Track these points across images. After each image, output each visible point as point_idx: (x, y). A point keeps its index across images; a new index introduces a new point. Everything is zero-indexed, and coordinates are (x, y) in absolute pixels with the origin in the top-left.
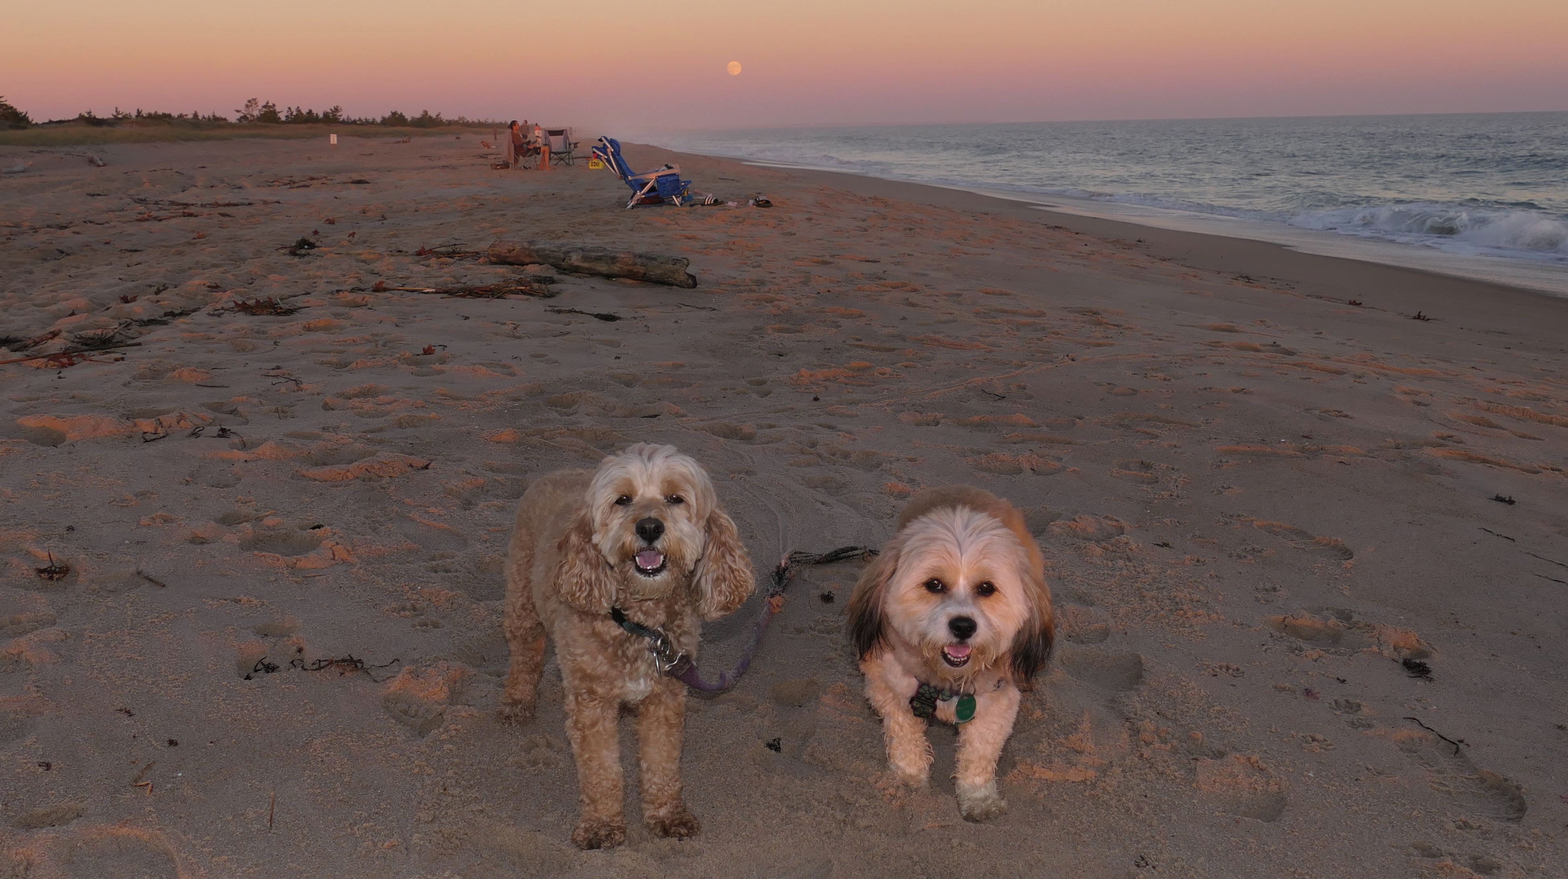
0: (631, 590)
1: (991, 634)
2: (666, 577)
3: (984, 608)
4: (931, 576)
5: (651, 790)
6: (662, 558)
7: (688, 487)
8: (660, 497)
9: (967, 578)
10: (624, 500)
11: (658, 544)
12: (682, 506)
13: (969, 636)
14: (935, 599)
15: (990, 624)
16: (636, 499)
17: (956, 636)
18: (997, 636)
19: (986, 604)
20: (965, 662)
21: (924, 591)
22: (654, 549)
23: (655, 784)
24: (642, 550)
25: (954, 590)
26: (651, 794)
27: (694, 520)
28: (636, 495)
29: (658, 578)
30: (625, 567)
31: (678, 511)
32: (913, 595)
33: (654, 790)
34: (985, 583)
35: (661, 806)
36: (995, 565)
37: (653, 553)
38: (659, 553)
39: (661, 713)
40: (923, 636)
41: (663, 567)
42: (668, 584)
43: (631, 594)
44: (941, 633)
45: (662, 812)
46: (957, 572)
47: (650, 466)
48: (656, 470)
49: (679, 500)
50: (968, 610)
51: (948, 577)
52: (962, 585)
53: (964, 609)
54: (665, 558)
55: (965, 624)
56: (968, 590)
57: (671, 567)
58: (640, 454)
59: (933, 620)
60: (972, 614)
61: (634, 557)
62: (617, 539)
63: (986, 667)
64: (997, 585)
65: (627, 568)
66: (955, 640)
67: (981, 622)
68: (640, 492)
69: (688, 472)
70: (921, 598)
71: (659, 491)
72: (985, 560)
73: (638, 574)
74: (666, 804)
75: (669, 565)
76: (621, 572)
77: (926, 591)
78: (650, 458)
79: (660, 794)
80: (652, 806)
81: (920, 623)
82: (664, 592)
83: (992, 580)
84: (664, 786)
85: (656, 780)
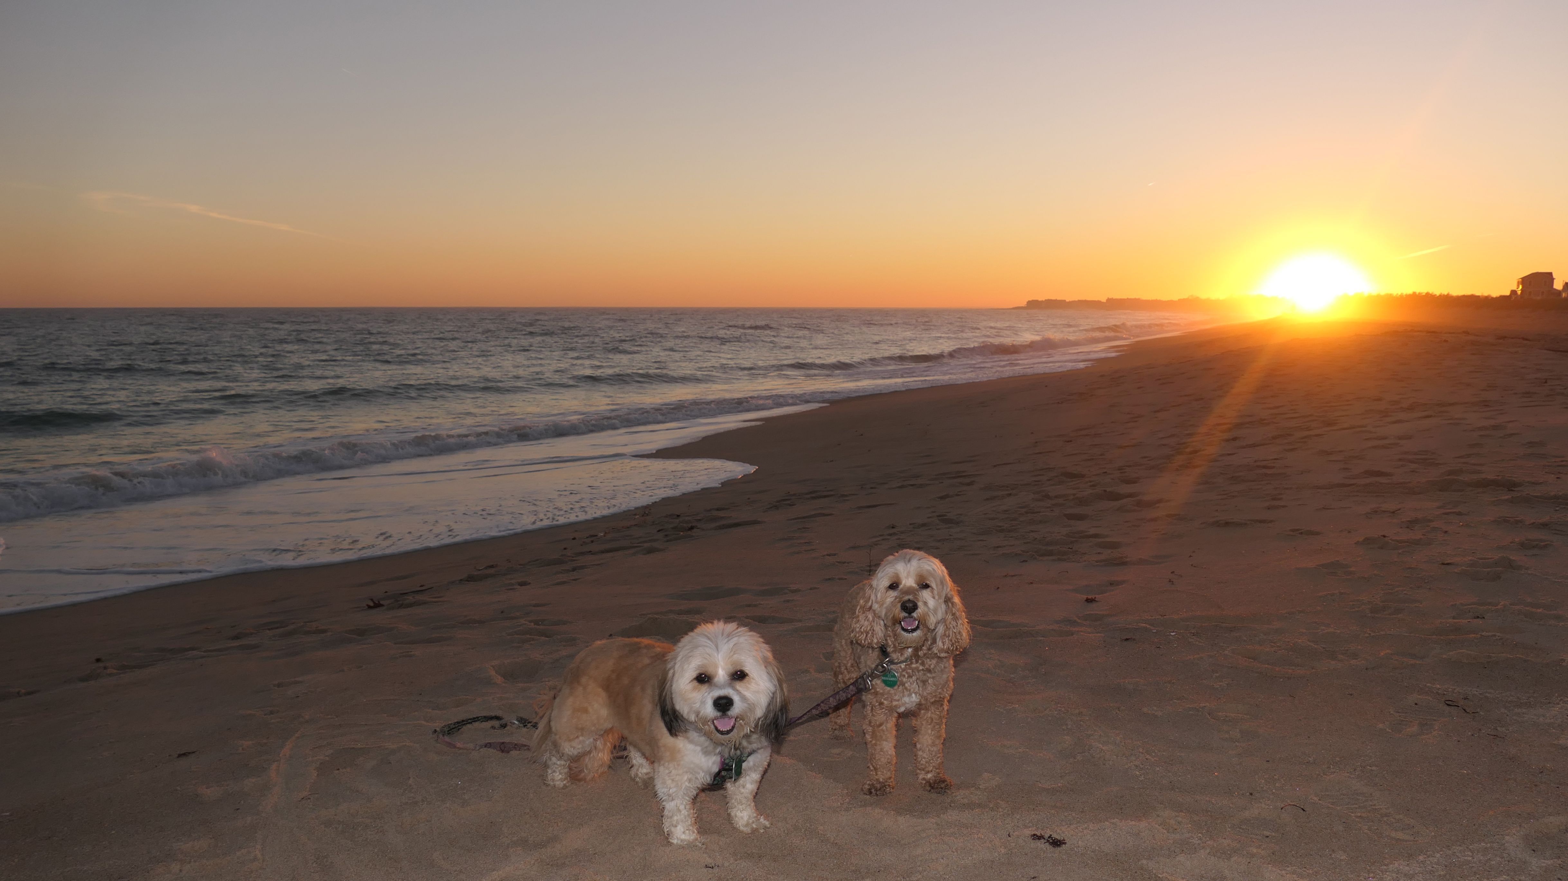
0: (899, 641)
1: (746, 705)
2: (919, 634)
3: (738, 687)
4: (697, 672)
5: (922, 762)
6: (917, 622)
7: (932, 579)
8: (914, 585)
9: (723, 669)
10: (893, 586)
11: (915, 615)
12: (929, 590)
13: (729, 710)
14: (705, 688)
15: (744, 698)
16: (901, 586)
17: (719, 710)
18: (751, 708)
19: (739, 686)
20: (731, 730)
21: (695, 683)
22: (912, 617)
23: (924, 758)
24: (905, 618)
25: (716, 680)
26: (922, 765)
27: (937, 597)
28: (901, 584)
29: (915, 634)
30: (895, 628)
31: (926, 594)
32: (689, 687)
33: (923, 762)
34: (739, 671)
35: (928, 772)
36: (743, 658)
37: (912, 619)
38: (915, 620)
39: (929, 715)
40: (697, 714)
41: (917, 628)
42: (921, 638)
43: (899, 644)
44: (709, 710)
45: (929, 776)
46: (716, 667)
47: (909, 565)
48: (912, 568)
49: (927, 586)
50: (728, 692)
51: (710, 670)
52: (721, 674)
53: (723, 690)
54: (919, 622)
55: (724, 701)
56: (727, 678)
57: (922, 628)
58: (905, 558)
59: (703, 703)
60: (729, 693)
61: (901, 622)
62: (888, 610)
63: (750, 730)
64: (747, 672)
65: (896, 628)
66: (719, 714)
67: (736, 698)
68: (903, 582)
69: (931, 569)
70: (694, 689)
71: (914, 581)
72: (735, 656)
73: (903, 632)
74: (931, 771)
75: (921, 627)
76: (893, 631)
77: (697, 684)
78: (909, 561)
79: (927, 765)
80: (923, 772)
81: (694, 705)
82: (918, 642)
83: (744, 669)
84: (930, 760)
85: (925, 755)
